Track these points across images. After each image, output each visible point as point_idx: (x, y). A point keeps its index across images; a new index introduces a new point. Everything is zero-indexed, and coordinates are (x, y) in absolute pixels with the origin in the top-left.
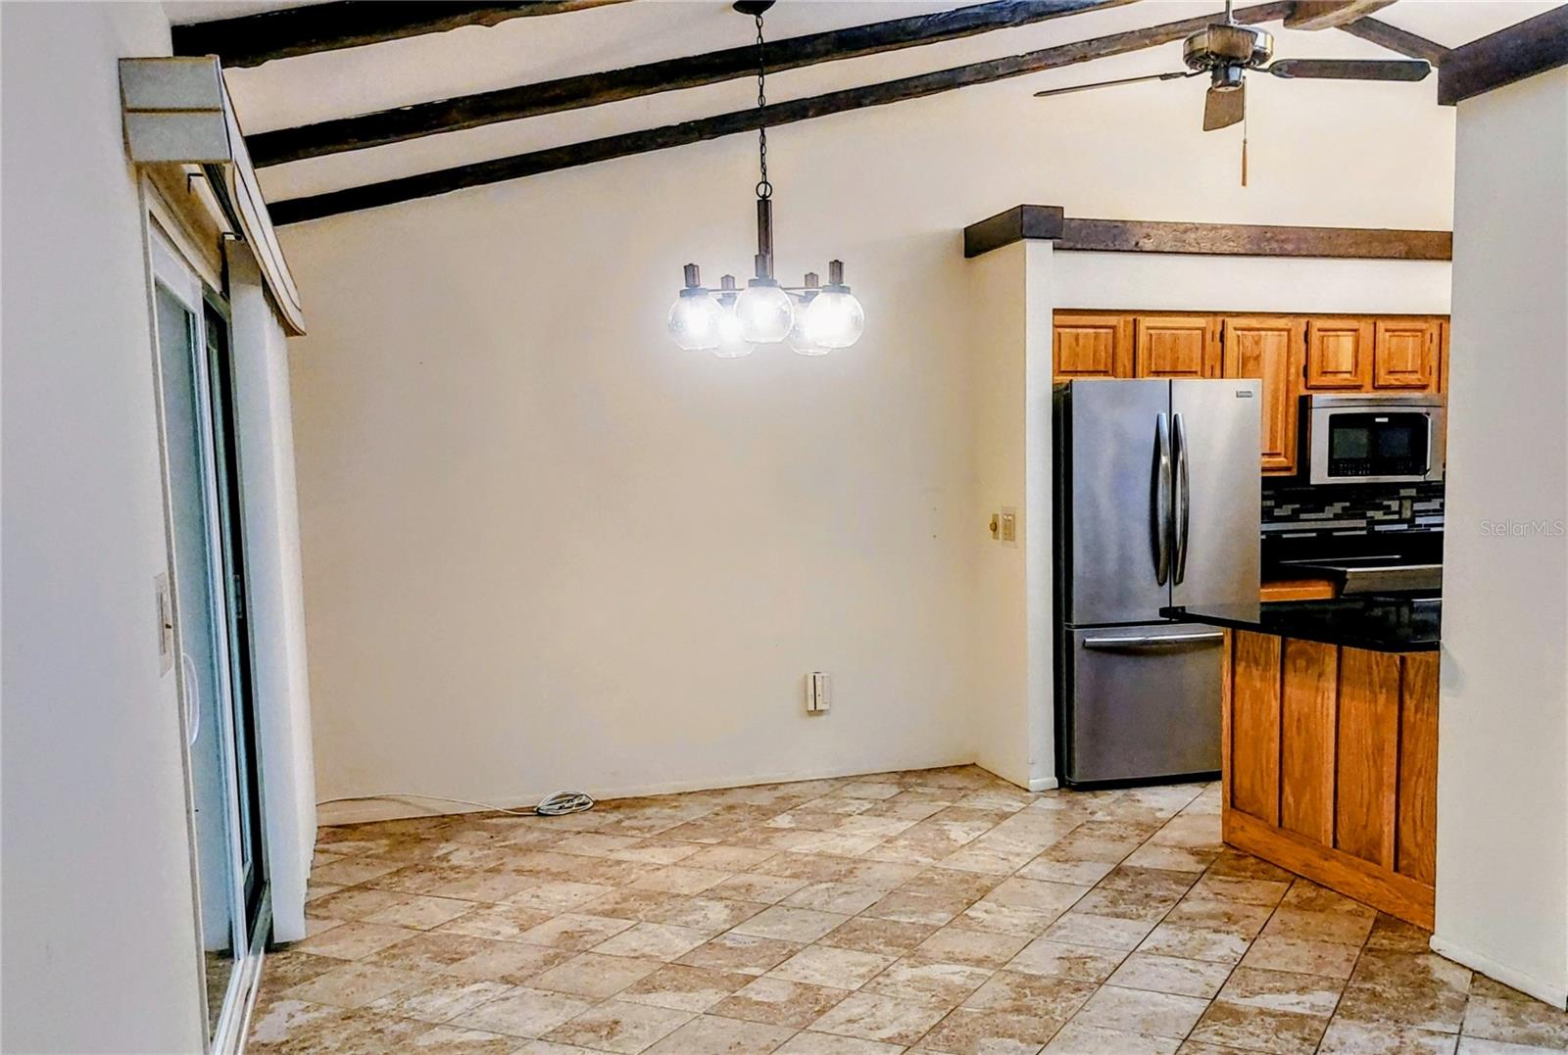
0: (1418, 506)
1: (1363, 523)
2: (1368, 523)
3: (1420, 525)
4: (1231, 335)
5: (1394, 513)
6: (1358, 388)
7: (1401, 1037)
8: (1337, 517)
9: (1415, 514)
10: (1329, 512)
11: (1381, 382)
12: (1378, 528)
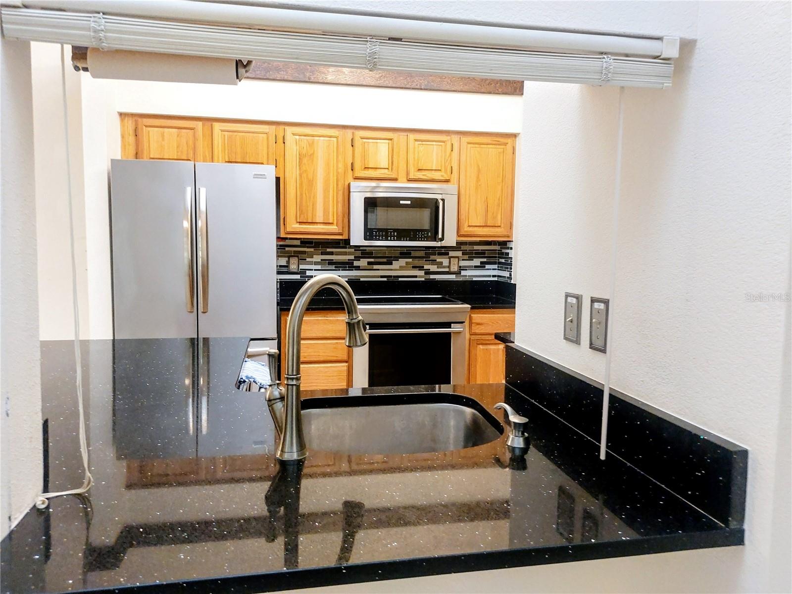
0: (463, 263)
1: (422, 273)
2: (426, 273)
3: (466, 276)
5: (444, 267)
6: (395, 180)
8: (401, 268)
9: (461, 268)
10: (396, 264)
11: (411, 176)
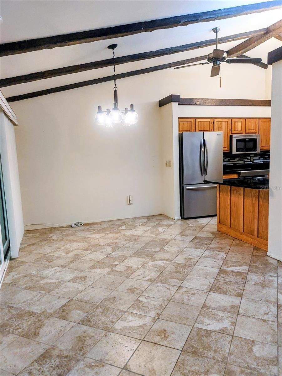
0: (254, 158)
1: (243, 162)
2: (244, 162)
3: (255, 162)
4: (215, 123)
5: (249, 160)
6: (242, 133)
7: (265, 277)
8: (237, 161)
9: (254, 160)
10: (236, 160)
11: (247, 132)
12: (246, 163)
